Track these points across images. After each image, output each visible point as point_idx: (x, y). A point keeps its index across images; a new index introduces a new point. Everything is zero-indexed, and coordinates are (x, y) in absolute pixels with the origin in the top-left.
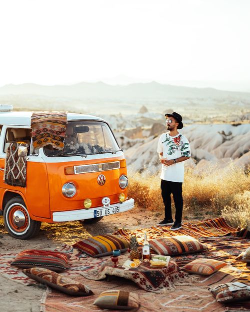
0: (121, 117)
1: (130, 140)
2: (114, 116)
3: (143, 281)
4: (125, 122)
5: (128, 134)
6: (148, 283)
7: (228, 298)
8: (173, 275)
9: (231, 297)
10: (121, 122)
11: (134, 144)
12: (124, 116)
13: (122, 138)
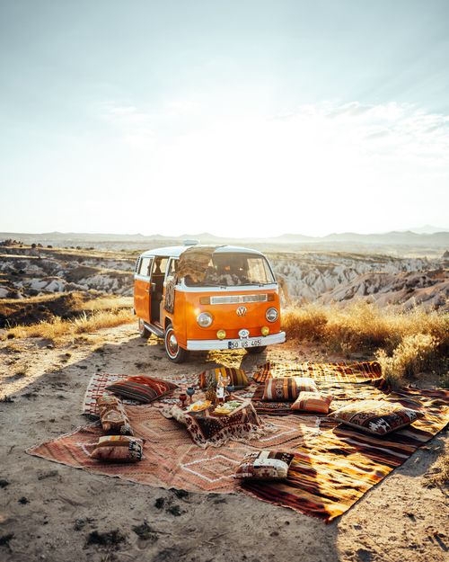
0: (426, 260)
1: (432, 280)
2: (420, 259)
3: (194, 429)
4: (430, 264)
5: (430, 274)
6: (199, 432)
7: (247, 474)
8: (235, 426)
9: (250, 475)
10: (426, 264)
11: (435, 283)
12: (429, 260)
13: (424, 278)
